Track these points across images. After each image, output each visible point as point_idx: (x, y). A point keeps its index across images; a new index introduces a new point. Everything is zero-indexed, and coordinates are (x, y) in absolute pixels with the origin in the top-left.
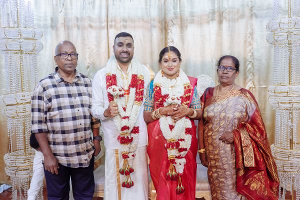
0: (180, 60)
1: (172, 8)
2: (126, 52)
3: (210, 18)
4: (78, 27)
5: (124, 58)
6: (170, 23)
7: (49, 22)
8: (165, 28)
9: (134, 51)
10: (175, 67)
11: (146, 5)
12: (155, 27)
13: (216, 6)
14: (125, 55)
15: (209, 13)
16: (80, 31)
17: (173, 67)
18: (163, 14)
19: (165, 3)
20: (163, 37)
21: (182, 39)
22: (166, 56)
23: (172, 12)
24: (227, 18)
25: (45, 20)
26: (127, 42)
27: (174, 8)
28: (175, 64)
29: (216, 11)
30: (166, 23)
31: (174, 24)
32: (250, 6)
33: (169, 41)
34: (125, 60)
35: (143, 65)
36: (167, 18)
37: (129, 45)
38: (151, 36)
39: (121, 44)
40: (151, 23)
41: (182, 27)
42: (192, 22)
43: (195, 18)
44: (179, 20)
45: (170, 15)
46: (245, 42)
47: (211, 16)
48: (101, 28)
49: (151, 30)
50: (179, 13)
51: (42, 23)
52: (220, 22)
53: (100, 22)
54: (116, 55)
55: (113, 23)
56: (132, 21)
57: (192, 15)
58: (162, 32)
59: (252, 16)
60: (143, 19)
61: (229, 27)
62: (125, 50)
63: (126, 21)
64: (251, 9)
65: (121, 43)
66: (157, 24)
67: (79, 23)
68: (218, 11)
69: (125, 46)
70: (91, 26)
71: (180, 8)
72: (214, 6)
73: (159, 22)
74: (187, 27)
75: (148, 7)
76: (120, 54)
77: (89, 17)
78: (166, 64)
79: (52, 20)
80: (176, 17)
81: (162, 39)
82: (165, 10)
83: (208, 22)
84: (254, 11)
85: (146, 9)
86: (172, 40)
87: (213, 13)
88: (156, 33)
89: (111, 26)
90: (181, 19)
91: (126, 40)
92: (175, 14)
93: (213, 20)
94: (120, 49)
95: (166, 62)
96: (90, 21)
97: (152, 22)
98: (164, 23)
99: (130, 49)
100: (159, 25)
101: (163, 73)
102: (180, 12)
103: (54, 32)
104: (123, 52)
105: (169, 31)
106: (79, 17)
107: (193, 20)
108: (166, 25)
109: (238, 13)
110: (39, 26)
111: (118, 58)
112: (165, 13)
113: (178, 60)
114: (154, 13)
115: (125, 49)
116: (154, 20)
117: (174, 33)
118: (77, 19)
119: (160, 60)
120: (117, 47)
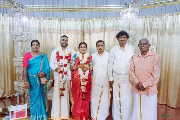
0: (87, 47)
1: (86, 26)
2: (65, 43)
4: (49, 32)
7: (38, 30)
8: (83, 34)
12: (79, 33)
13: (103, 26)
14: (65, 44)
16: (50, 34)
19: (83, 24)
21: (90, 38)
22: (82, 46)
23: (86, 28)
24: (107, 30)
25: (36, 29)
26: (66, 39)
27: (87, 26)
28: (85, 49)
30: (84, 32)
31: (87, 32)
32: (116, 26)
34: (65, 46)
35: (72, 49)
37: (67, 40)
38: (78, 37)
39: (63, 40)
41: (90, 34)
42: (94, 32)
43: (95, 30)
45: (85, 29)
46: (114, 40)
48: (58, 33)
49: (78, 35)
51: (35, 30)
52: (105, 32)
53: (58, 30)
54: (61, 44)
55: (63, 31)
56: (70, 31)
57: (94, 29)
59: (117, 30)
60: (75, 30)
61: (108, 34)
62: (65, 42)
64: (117, 28)
66: (80, 32)
67: (50, 31)
68: (104, 28)
70: (54, 32)
71: (89, 26)
73: (81, 31)
74: (92, 34)
76: (63, 43)
77: (54, 28)
78: (81, 49)
79: (39, 29)
80: (88, 30)
81: (82, 38)
83: (100, 32)
84: (118, 28)
85: (76, 26)
87: (102, 28)
88: (80, 36)
89: (62, 33)
90: (90, 31)
91: (66, 38)
92: (87, 28)
93: (102, 31)
94: (63, 42)
95: (81, 48)
96: (54, 30)
99: (67, 42)
100: (81, 32)
101: (80, 52)
102: (89, 28)
103: (40, 34)
104: (64, 43)
105: (85, 35)
106: (50, 28)
107: (94, 31)
109: (112, 28)
110: (34, 31)
111: (62, 45)
112: (83, 28)
114: (79, 28)
116: (79, 31)
117: (87, 36)
118: (49, 29)
119: (79, 47)
120: (61, 41)
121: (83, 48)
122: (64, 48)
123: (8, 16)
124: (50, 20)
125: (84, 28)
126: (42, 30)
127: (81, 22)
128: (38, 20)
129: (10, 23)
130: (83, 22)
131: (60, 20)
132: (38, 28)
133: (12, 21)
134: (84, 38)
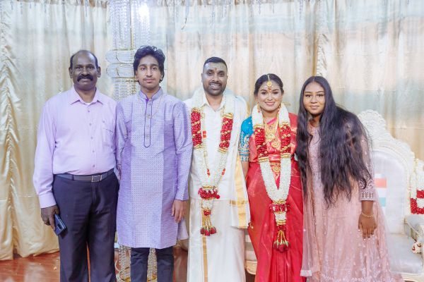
1: (325, 18)
2: (217, 82)
3: (379, 31)
5: (215, 90)
6: (322, 39)
7: (164, 41)
8: (313, 47)
9: (228, 80)
10: (276, 100)
11: (289, 15)
12: (300, 44)
13: (389, 13)
14: (215, 86)
15: (379, 23)
17: (274, 101)
18: (312, 27)
19: (315, 12)
20: (311, 57)
21: (339, 60)
22: (265, 86)
23: (325, 23)
24: (406, 29)
27: (328, 17)
28: (276, 97)
29: (389, 20)
30: (315, 38)
31: (327, 40)
33: (318, 63)
34: (215, 92)
36: (317, 31)
37: (222, 73)
38: (295, 56)
40: (295, 39)
41: (339, 43)
42: (353, 37)
43: (357, 31)
44: (334, 34)
45: (322, 29)
47: (380, 28)
49: (295, 49)
50: (334, 24)
52: (396, 36)
54: (204, 86)
56: (269, 38)
57: (354, 27)
58: (309, 50)
60: (284, 34)
61: (408, 42)
62: (216, 80)
63: (261, 37)
65: (211, 71)
66: (303, 41)
67: (202, 41)
68: (390, 20)
69: (216, 74)
70: (214, 44)
71: (336, 18)
72: (386, 14)
74: (345, 44)
75: (292, 17)
76: (210, 84)
79: (167, 38)
80: (331, 31)
81: (310, 60)
82: (315, 21)
83: (377, 38)
85: (289, 20)
86: (324, 62)
87: (385, 23)
88: (302, 54)
90: (338, 34)
91: (218, 67)
92: (329, 26)
93: (383, 33)
94: (209, 78)
95: (264, 93)
96: (215, 38)
97: (297, 37)
98: (312, 39)
99: (221, 79)
100: (307, 40)
102: (336, 23)
104: (214, 82)
105: (320, 49)
107: (355, 34)
108: (316, 41)
112: (315, 25)
113: (280, 91)
114: (300, 26)
115: (216, 78)
116: (299, 35)
117: (327, 52)
118: (199, 36)
119: (256, 92)
120: (206, 76)
121: (270, 96)
122: (211, 99)
123: (79, 2)
124: (203, 6)
125: (315, 27)
126: (177, 39)
127: (308, 5)
128: (164, 8)
129: (83, 22)
130: (312, 4)
131: (236, 3)
132: (164, 36)
133: (88, 16)
134: (314, 59)
